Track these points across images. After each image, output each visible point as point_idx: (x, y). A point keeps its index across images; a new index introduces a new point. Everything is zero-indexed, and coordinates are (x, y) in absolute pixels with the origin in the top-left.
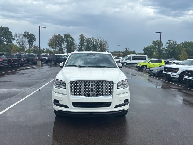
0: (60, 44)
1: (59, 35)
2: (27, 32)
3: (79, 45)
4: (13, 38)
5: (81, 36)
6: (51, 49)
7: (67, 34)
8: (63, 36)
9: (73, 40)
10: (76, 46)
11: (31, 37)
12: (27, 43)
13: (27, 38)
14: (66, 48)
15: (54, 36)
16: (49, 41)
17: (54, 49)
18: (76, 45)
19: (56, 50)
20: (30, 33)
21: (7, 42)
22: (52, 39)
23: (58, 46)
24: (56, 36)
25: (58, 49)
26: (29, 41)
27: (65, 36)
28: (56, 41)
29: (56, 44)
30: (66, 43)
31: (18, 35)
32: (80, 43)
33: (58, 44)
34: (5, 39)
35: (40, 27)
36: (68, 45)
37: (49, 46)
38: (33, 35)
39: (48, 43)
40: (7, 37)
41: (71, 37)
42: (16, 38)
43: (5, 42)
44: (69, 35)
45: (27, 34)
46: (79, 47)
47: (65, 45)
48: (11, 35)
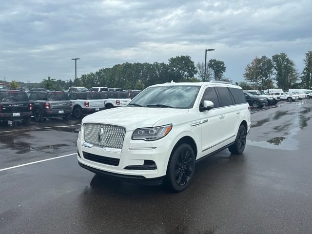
0: (265, 73)
1: (264, 57)
2: (214, 59)
3: (304, 73)
4: (196, 70)
5: (308, 54)
6: (248, 83)
7: (279, 54)
8: (271, 59)
9: (292, 64)
10: (297, 74)
11: (218, 67)
12: (213, 76)
13: (214, 69)
14: (277, 79)
15: (255, 60)
16: (246, 70)
17: (254, 83)
18: (297, 72)
19: (258, 84)
20: (218, 60)
21: (188, 77)
22: (251, 65)
23: (260, 78)
24: (258, 61)
25: (260, 82)
26: (215, 72)
27: (275, 58)
28: (258, 69)
29: (257, 74)
30: (277, 70)
31: (201, 66)
32: (306, 69)
33: (261, 73)
34: (186, 73)
35: (206, 51)
36: (279, 74)
37: (245, 78)
38: (222, 63)
39: (245, 73)
40: (188, 69)
41: (287, 59)
42: (199, 70)
43: (186, 76)
44: (283, 56)
45: (213, 63)
46: (303, 75)
47: (275, 73)
48: (193, 66)
